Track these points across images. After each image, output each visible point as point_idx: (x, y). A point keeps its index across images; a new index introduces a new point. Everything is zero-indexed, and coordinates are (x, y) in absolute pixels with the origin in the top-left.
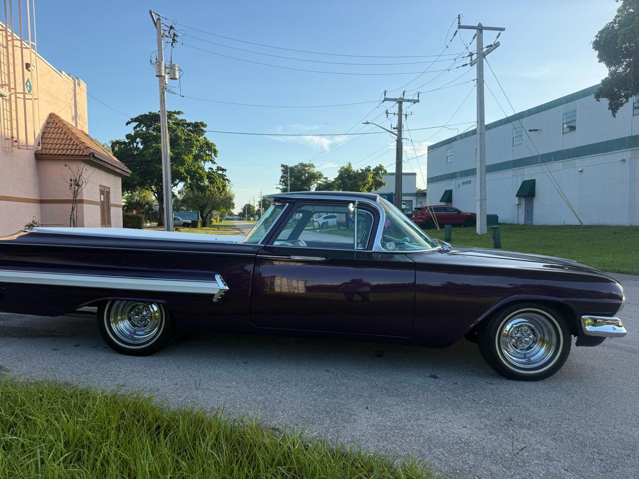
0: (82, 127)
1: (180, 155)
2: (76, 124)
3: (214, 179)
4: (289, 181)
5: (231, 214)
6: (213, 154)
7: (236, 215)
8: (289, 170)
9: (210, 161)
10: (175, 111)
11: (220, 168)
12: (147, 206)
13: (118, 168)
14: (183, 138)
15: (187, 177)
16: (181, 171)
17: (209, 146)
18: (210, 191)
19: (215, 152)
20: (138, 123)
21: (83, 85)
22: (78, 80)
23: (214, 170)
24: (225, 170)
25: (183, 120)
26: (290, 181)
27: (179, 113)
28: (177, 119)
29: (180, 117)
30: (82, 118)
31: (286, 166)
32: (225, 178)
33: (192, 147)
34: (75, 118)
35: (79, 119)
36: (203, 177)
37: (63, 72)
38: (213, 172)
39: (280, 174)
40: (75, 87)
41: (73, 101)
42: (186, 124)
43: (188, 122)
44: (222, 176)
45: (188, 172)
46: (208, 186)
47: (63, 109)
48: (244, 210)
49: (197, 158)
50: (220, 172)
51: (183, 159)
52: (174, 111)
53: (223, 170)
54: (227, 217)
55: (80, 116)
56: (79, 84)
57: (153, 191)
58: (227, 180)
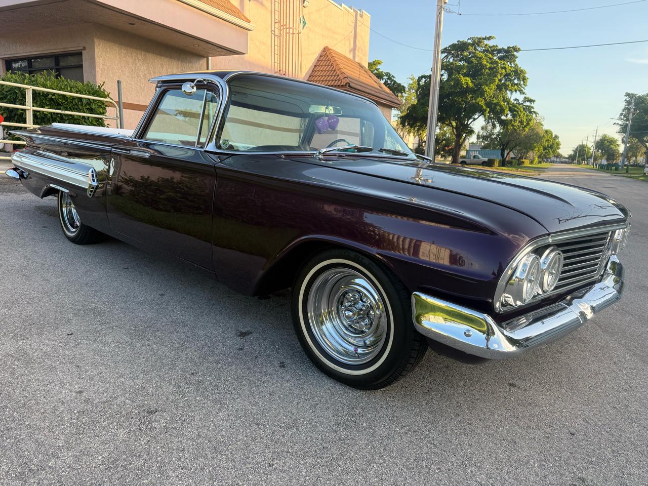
0: (361, 59)
1: (481, 85)
2: (354, 56)
3: (518, 112)
4: (631, 115)
5: (558, 156)
6: (522, 82)
7: (566, 158)
8: (633, 100)
9: (519, 91)
10: (486, 37)
11: (528, 98)
12: (444, 142)
13: (384, 99)
14: (488, 67)
15: (485, 110)
16: (480, 103)
17: (519, 74)
18: (513, 125)
19: (524, 79)
20: (446, 54)
21: (367, 16)
22: (361, 12)
23: (521, 102)
24: (534, 101)
25: (494, 46)
26: (634, 114)
27: (489, 38)
28: (486, 45)
29: (490, 43)
30: (362, 50)
31: (632, 94)
32: (532, 110)
33: (496, 76)
34: (354, 50)
35: (358, 50)
36: (504, 110)
37: (343, 5)
38: (519, 104)
39: (623, 105)
40: (356, 19)
41: (353, 33)
42: (497, 50)
43: (500, 47)
44: (529, 110)
45: (488, 105)
46: (511, 120)
47: (339, 42)
48: (575, 151)
49: (500, 88)
50: (528, 104)
51: (483, 89)
52: (484, 37)
53: (531, 101)
54: (552, 159)
55: (359, 48)
56: (361, 16)
57: (452, 126)
58: (535, 112)
